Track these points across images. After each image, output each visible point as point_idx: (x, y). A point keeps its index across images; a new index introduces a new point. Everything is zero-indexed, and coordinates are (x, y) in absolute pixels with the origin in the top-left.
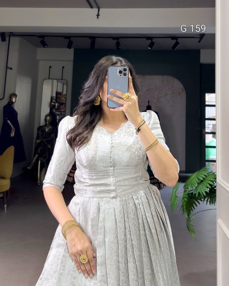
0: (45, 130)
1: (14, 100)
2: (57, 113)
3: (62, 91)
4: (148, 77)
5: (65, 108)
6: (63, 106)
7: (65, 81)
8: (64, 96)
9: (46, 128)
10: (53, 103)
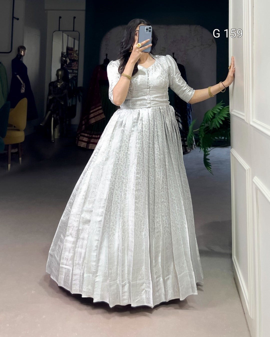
0: (57, 86)
1: (22, 54)
3: (73, 47)
4: (173, 27)
5: (77, 65)
6: (75, 63)
7: (77, 32)
8: (76, 52)
9: (58, 83)
10: (64, 59)
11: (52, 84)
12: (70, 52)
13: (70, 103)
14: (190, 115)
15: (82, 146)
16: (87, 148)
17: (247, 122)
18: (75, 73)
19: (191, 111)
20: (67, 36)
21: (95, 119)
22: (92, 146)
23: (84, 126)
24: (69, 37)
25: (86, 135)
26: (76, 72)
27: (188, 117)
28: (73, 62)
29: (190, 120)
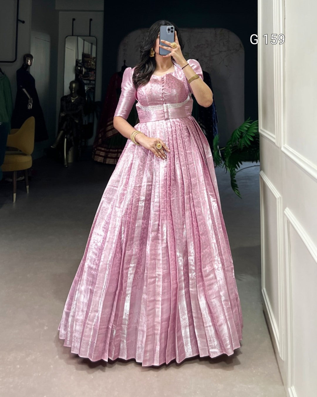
0: (71, 101)
1: (29, 63)
2: (85, 82)
3: (90, 54)
5: (95, 75)
6: (93, 72)
7: (94, 38)
8: (93, 60)
9: (72, 98)
10: (79, 68)
11: (65, 99)
12: (86, 59)
13: (86, 121)
14: (216, 127)
15: (98, 161)
16: (104, 163)
17: (278, 146)
18: (93, 84)
19: (217, 122)
20: (83, 41)
21: (112, 132)
22: (110, 160)
23: (100, 140)
24: (85, 42)
25: (103, 149)
26: (94, 82)
27: (214, 129)
28: (89, 71)
29: (216, 133)
